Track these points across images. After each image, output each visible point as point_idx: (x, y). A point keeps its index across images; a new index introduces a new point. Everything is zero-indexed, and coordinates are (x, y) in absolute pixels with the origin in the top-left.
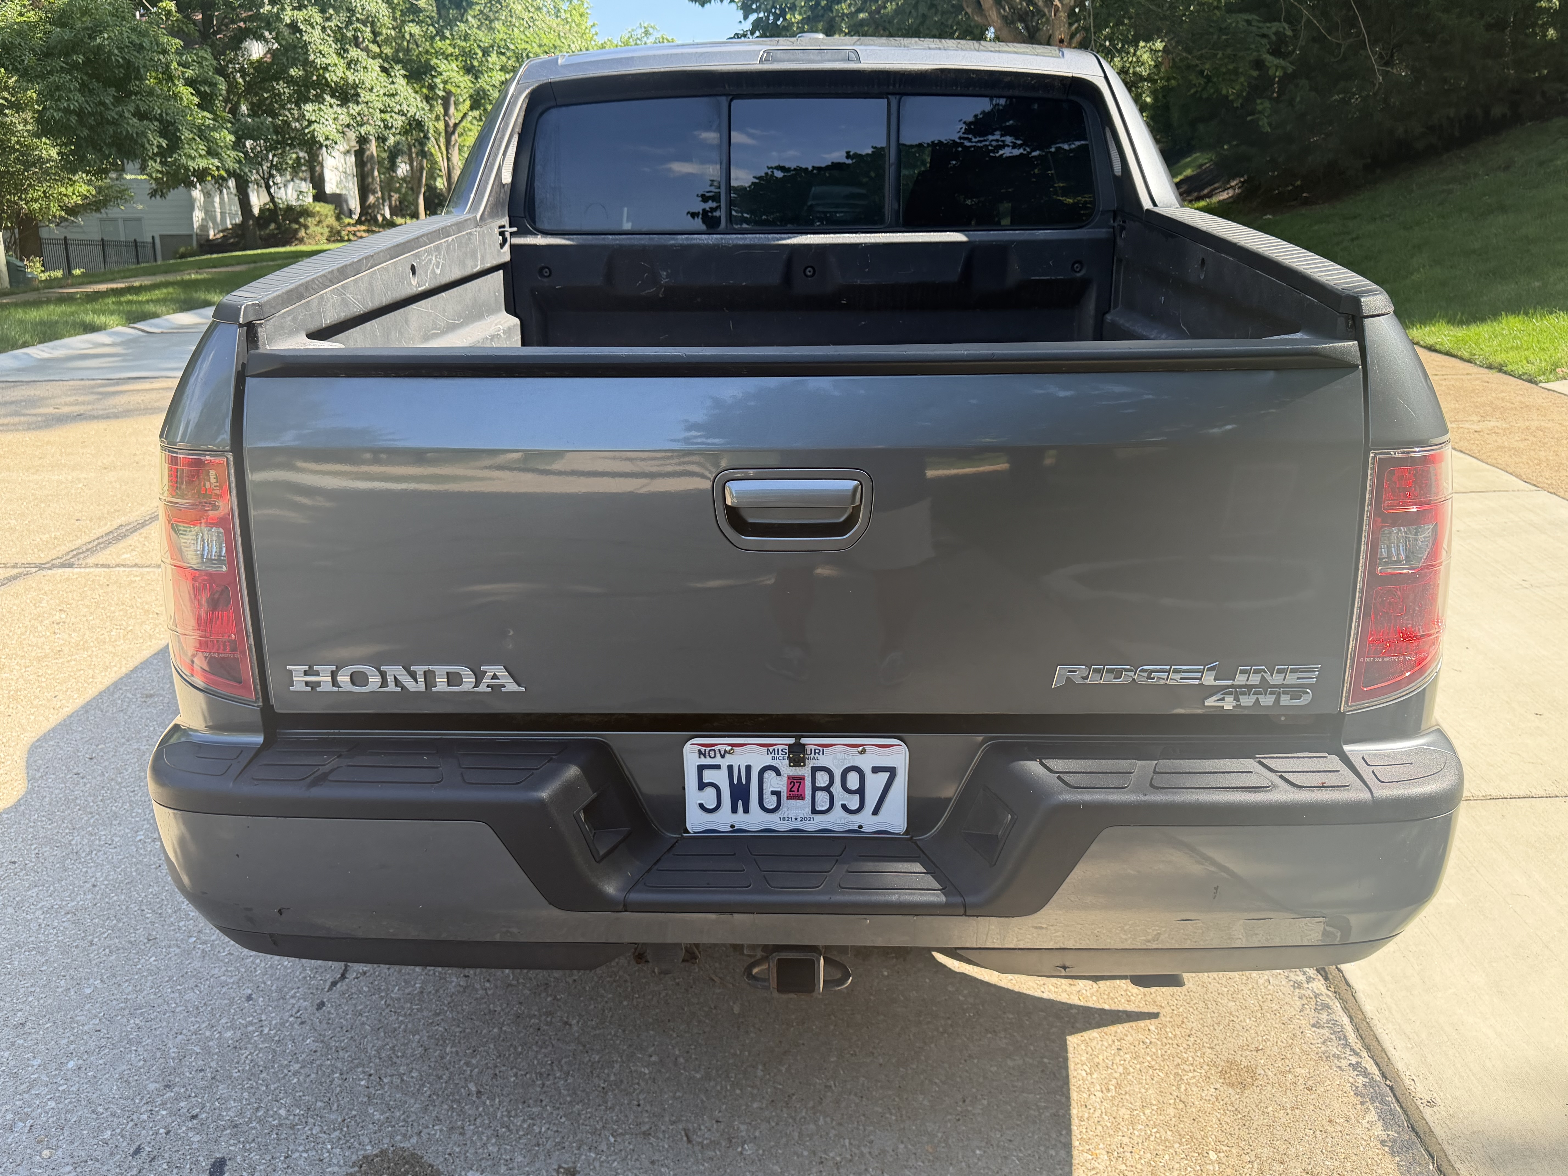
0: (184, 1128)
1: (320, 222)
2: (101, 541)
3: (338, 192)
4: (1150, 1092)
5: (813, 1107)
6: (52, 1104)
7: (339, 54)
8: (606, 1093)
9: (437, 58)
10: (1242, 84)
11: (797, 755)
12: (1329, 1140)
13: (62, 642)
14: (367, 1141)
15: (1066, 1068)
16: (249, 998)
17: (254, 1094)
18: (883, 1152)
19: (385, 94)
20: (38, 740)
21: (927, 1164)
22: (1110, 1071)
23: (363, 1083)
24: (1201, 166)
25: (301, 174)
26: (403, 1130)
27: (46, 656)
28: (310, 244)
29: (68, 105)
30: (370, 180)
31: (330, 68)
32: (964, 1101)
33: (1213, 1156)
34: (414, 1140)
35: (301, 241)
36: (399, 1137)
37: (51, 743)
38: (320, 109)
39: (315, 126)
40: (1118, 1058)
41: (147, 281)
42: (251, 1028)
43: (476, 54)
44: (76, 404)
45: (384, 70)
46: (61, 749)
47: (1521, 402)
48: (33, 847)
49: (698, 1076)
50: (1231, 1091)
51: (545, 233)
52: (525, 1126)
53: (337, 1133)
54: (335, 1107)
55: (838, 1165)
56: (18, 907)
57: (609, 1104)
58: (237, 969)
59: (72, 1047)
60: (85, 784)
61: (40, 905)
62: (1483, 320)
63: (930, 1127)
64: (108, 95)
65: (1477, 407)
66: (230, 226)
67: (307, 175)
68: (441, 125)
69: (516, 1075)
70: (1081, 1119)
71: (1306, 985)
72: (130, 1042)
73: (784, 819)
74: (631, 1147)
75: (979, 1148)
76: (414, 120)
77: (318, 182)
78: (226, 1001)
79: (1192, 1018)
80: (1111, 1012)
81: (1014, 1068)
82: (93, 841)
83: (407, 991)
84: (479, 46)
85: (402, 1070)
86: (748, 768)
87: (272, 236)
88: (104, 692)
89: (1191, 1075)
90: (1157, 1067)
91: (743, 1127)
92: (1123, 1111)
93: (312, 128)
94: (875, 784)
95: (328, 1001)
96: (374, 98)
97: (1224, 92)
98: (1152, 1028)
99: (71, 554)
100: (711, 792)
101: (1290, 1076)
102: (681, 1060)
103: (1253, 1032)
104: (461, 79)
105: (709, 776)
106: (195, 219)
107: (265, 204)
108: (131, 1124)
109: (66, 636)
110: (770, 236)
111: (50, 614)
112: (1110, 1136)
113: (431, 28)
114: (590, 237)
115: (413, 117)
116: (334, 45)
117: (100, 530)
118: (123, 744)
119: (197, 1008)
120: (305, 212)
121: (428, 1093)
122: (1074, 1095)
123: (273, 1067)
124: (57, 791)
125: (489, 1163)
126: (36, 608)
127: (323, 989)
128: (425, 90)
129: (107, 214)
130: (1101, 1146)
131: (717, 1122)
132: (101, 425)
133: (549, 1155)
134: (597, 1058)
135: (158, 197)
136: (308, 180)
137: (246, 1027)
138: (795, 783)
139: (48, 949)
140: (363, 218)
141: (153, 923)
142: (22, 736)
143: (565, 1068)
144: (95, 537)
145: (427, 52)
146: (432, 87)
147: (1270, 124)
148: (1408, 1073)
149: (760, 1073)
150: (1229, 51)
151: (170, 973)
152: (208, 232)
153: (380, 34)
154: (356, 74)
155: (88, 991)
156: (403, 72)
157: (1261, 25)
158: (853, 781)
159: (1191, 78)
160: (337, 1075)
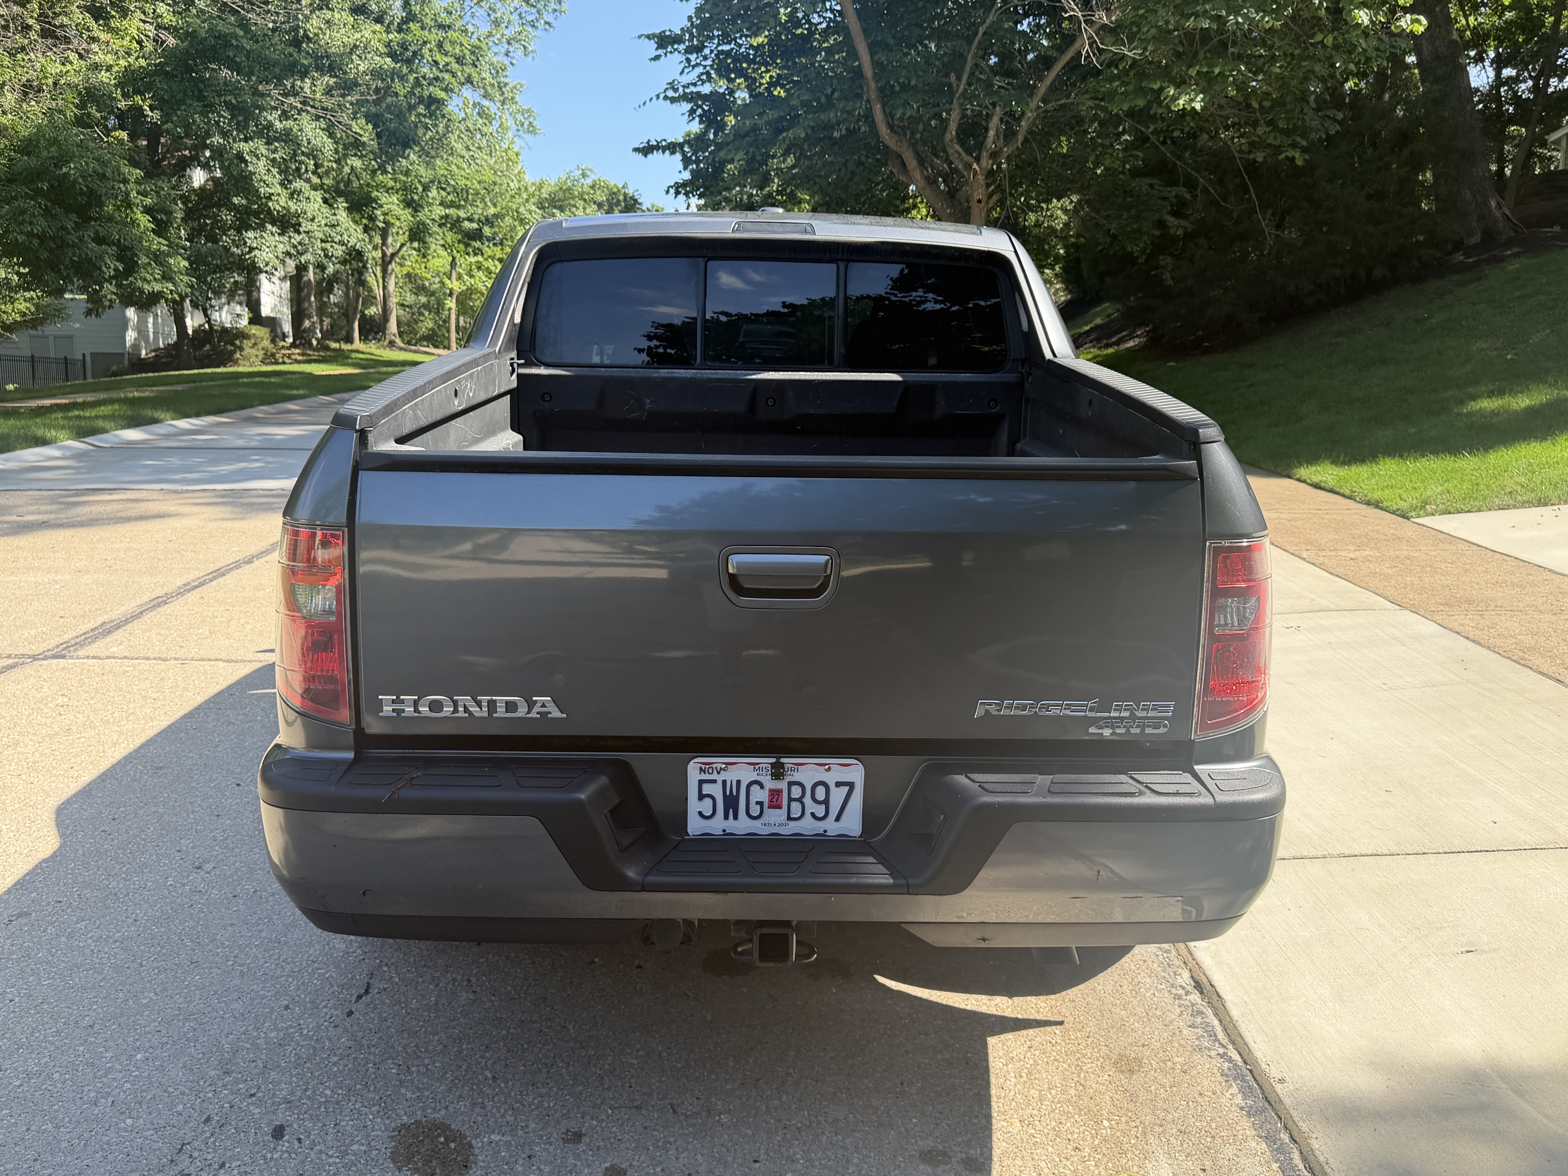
0: (245, 1104)
1: (255, 344)
2: (87, 635)
3: (272, 315)
4: (1055, 1078)
5: (777, 1088)
6: (129, 1086)
7: (282, 184)
8: (602, 1078)
9: (377, 191)
10: (1145, 242)
11: (778, 772)
12: (1199, 1107)
13: (68, 722)
14: (402, 1113)
15: (987, 1061)
16: (287, 1008)
17: (302, 1079)
18: (837, 1120)
19: (326, 225)
20: (63, 804)
21: (872, 1128)
22: (1022, 1063)
23: (394, 1071)
24: (1109, 316)
25: (237, 298)
26: (433, 1105)
27: (56, 734)
28: (244, 365)
29: (32, 229)
30: (306, 305)
31: (273, 197)
32: (902, 1084)
33: (1106, 1123)
34: (443, 1112)
35: (236, 362)
36: (429, 1111)
37: (75, 806)
38: (262, 237)
39: (256, 252)
40: (1029, 1054)
41: (90, 398)
42: (291, 1030)
43: (416, 188)
44: (39, 513)
45: (325, 201)
46: (85, 811)
47: (1393, 534)
48: (75, 890)
49: (679, 1065)
50: (1121, 1076)
51: (548, 365)
52: (536, 1102)
53: (377, 1108)
54: (372, 1089)
55: (799, 1130)
56: (70, 936)
57: (606, 1086)
58: (273, 985)
59: (138, 1043)
60: (113, 840)
61: (89, 935)
62: (1362, 461)
63: (874, 1102)
64: (70, 220)
65: (1354, 538)
66: (161, 346)
67: (243, 298)
68: (378, 254)
69: (524, 1065)
70: (999, 1097)
71: (1184, 997)
72: (188, 1040)
73: (765, 825)
74: (627, 1117)
75: (915, 1118)
76: (355, 250)
77: (254, 306)
78: (267, 1010)
79: (1090, 1024)
80: (1024, 1020)
81: (943, 1061)
82: (129, 886)
83: (424, 1003)
84: (420, 182)
85: (426, 1061)
86: (739, 782)
87: (208, 356)
88: (117, 764)
89: (1089, 1066)
90: (1061, 1060)
91: (719, 1103)
92: (1033, 1092)
93: (253, 254)
94: (838, 796)
95: (356, 1010)
96: (315, 228)
97: (1129, 249)
98: (1058, 1032)
99: (61, 647)
100: (708, 802)
101: (1169, 1063)
102: (664, 1054)
103: (1140, 1032)
104: (401, 212)
105: (707, 789)
106: (128, 338)
107: (200, 326)
108: (199, 1100)
109: (72, 717)
110: (738, 372)
111: (53, 698)
112: (1022, 1109)
113: (373, 163)
114: (586, 369)
115: (353, 247)
116: (278, 176)
117: (85, 626)
118: (142, 807)
119: (243, 1015)
120: (242, 335)
121: (451, 1078)
122: (993, 1080)
123: (315, 1059)
124: (88, 846)
125: (508, 1129)
126: (39, 693)
127: (350, 1001)
128: (364, 221)
129: (43, 331)
130: (1015, 1116)
131: (697, 1098)
132: (68, 533)
133: (558, 1122)
134: (593, 1053)
135: (93, 316)
136: (244, 304)
137: (287, 1029)
138: (775, 794)
139: (103, 969)
140: (298, 342)
141: (193, 950)
142: (47, 800)
143: (566, 1060)
144: (81, 632)
145: (368, 185)
146: (372, 219)
147: (1173, 278)
148: (1264, 1060)
149: (731, 1063)
150: (1133, 212)
151: (214, 988)
152: (140, 350)
153: (322, 166)
154: (299, 203)
155: (145, 1001)
156: (345, 205)
157: (1161, 189)
158: (820, 793)
159: (1098, 236)
160: (371, 1065)
